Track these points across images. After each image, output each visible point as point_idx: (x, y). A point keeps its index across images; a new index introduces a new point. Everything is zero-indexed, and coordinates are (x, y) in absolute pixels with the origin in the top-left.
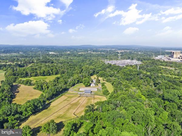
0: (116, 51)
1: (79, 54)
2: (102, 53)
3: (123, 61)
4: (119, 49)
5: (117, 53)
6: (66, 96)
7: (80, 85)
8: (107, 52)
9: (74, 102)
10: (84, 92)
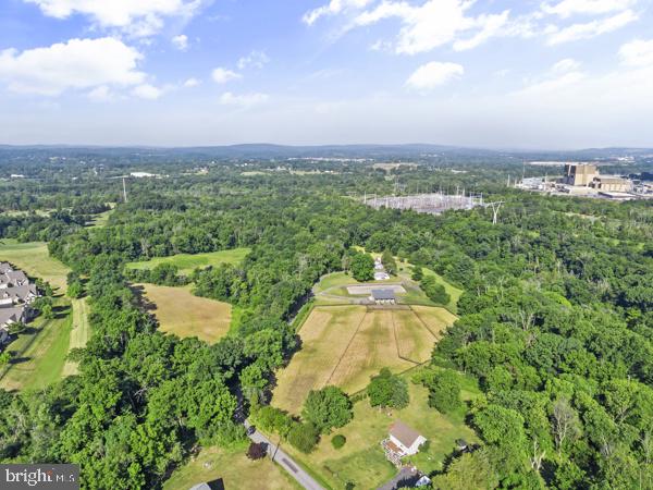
0: (374, 167)
6: (320, 310)
7: (337, 277)
8: (346, 169)
9: (366, 326)
10: (371, 299)
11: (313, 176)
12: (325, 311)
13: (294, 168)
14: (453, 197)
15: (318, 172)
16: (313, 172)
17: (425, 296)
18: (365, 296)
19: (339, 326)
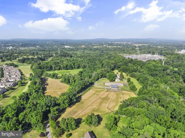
0: (133, 45)
1: (95, 48)
2: (118, 46)
3: (143, 55)
4: (136, 43)
5: (134, 47)
6: (93, 90)
7: (104, 80)
8: (124, 46)
9: (103, 96)
10: (111, 87)
11: (113, 48)
13: (109, 45)
17: (129, 88)
18: (109, 86)
19: (95, 95)
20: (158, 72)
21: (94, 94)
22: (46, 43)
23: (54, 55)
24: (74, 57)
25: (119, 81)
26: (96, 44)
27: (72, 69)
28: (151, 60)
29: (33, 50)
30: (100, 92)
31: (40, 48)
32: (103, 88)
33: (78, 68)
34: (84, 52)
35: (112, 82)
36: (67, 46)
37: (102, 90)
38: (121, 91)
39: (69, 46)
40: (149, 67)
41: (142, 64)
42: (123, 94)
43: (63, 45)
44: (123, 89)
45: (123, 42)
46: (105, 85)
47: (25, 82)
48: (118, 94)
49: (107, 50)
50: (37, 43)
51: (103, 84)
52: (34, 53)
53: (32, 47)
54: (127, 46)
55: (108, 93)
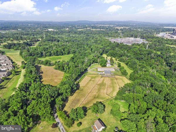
0: (116, 28)
1: (79, 31)
2: (102, 29)
3: (127, 39)
4: (118, 26)
5: (117, 30)
6: (88, 76)
7: (96, 65)
8: (107, 29)
9: (100, 82)
10: (104, 73)
11: (97, 31)
12: (89, 76)
13: (92, 28)
14: (136, 39)
15: (99, 30)
16: (97, 30)
17: (120, 73)
18: (102, 72)
19: (92, 82)
20: (143, 56)
21: (90, 80)
22: (28, 25)
23: (40, 39)
24: (61, 41)
25: (110, 66)
26: (80, 26)
27: (63, 55)
28: (135, 43)
29: (15, 34)
30: (95, 78)
31: (22, 31)
32: (97, 74)
33: (69, 53)
34: (69, 35)
35: (104, 67)
36: (50, 29)
37: (97, 76)
38: (114, 76)
39: (52, 29)
40: (135, 51)
41: (128, 49)
42: (116, 79)
43: (46, 27)
44: (115, 74)
45: (106, 25)
46: (98, 70)
47: (18, 71)
48: (112, 80)
49: (92, 33)
50: (18, 25)
51: (96, 70)
52: (18, 37)
53: (14, 31)
54: (110, 29)
55: (102, 79)
